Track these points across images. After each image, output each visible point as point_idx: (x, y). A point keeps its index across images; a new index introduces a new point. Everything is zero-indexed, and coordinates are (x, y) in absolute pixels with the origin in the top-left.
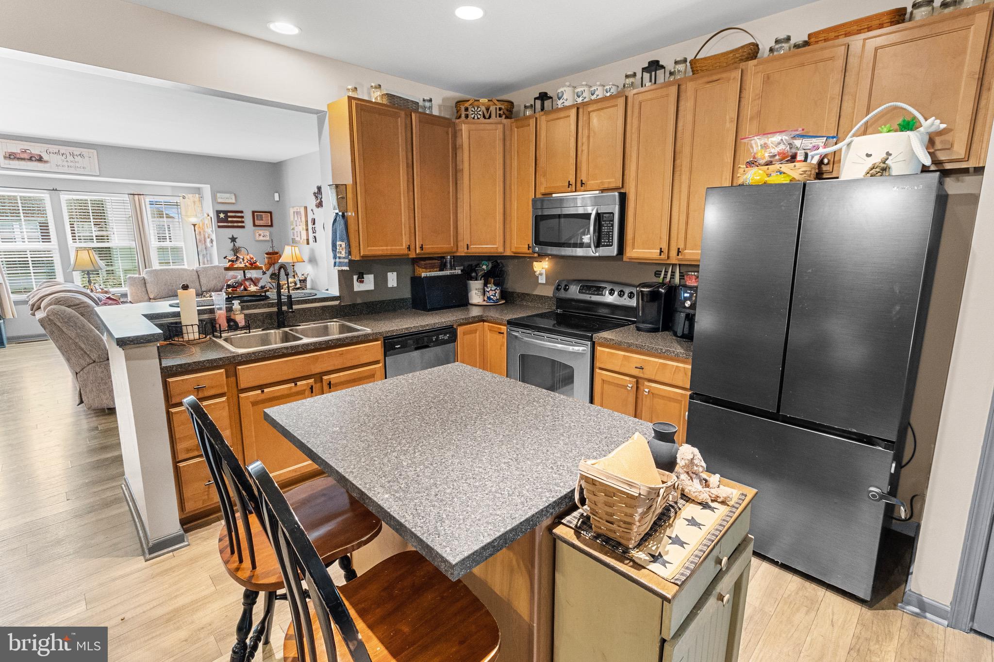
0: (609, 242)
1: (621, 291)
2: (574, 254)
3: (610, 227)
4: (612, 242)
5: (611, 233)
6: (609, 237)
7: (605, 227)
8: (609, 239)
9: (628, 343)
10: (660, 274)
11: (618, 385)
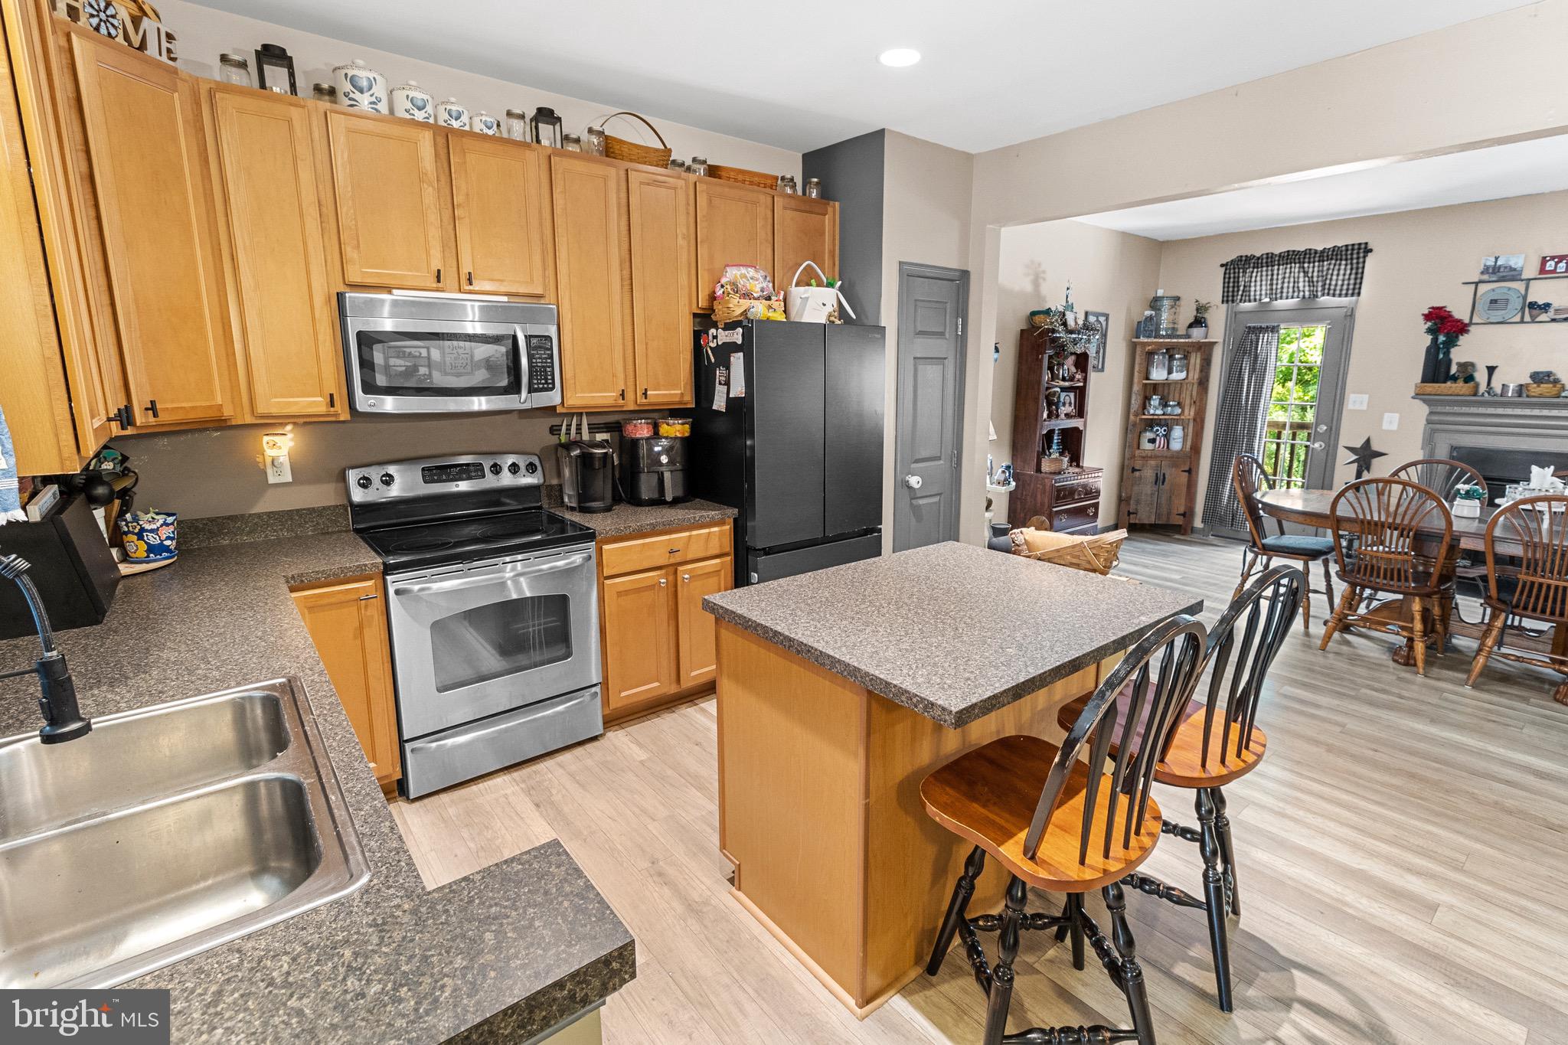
0: (546, 383)
1: (495, 465)
2: (465, 409)
3: (546, 358)
4: (553, 383)
5: (548, 369)
6: (546, 375)
7: (536, 359)
8: (546, 379)
9: (652, 524)
10: (560, 430)
11: (638, 590)
